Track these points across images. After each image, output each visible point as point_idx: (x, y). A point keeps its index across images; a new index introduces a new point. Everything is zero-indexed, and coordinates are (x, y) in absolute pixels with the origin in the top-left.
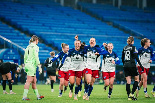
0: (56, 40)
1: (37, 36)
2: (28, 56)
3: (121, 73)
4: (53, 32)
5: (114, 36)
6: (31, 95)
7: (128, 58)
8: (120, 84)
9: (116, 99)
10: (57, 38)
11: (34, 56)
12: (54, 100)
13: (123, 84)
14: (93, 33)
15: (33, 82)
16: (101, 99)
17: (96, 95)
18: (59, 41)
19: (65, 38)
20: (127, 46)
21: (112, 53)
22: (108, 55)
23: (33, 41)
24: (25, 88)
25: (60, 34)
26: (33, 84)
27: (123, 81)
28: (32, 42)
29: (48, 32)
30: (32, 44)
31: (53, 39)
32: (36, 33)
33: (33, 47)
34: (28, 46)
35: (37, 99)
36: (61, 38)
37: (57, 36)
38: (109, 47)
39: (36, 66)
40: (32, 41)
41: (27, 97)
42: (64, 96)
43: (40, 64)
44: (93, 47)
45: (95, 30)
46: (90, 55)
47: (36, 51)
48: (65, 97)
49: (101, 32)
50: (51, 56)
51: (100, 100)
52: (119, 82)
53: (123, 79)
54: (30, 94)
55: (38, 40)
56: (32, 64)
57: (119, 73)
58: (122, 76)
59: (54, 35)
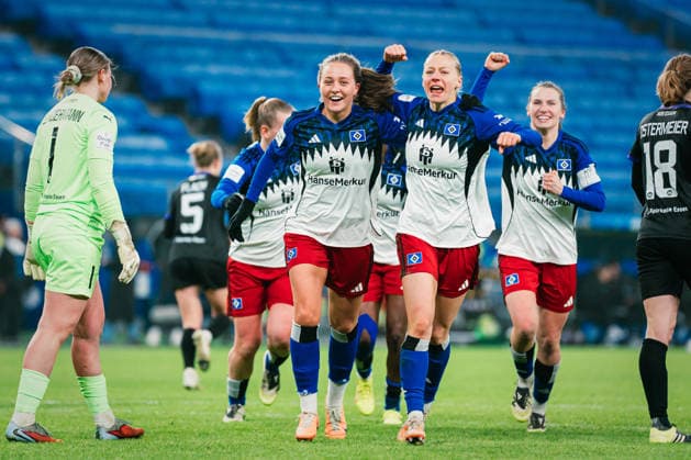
0: (212, 76)
1: (101, 53)
2: (50, 174)
3: (606, 274)
4: (196, 25)
5: (564, 52)
6: (60, 410)
7: (667, 184)
8: (599, 341)
9: (575, 433)
10: (217, 61)
11: (88, 173)
12: (199, 442)
13: (623, 343)
14: (439, 30)
15: (81, 330)
16: (486, 433)
17: (456, 413)
18: (226, 79)
19: (265, 63)
20: (659, 114)
21: (554, 146)
22: (532, 158)
23: (78, 84)
24: (25, 367)
25: (233, 36)
26: (82, 342)
27: (621, 323)
28: (72, 88)
29: (162, 23)
30: (72, 101)
31: (192, 70)
32: (92, 30)
33: (77, 115)
34: (51, 113)
35: (98, 436)
36: (244, 63)
37: (220, 50)
38: (537, 107)
39: (99, 235)
40: (70, 80)
41: (33, 422)
42: (258, 415)
43: (123, 219)
44: (443, 106)
45: (448, 15)
46: (426, 158)
47: (100, 138)
48: (269, 423)
49: (484, 24)
50: (198, 170)
51: (478, 442)
52: (593, 333)
53: (621, 311)
54: (50, 402)
55: (107, 76)
56: (76, 222)
57: (593, 274)
58: (614, 292)
59: (203, 43)
